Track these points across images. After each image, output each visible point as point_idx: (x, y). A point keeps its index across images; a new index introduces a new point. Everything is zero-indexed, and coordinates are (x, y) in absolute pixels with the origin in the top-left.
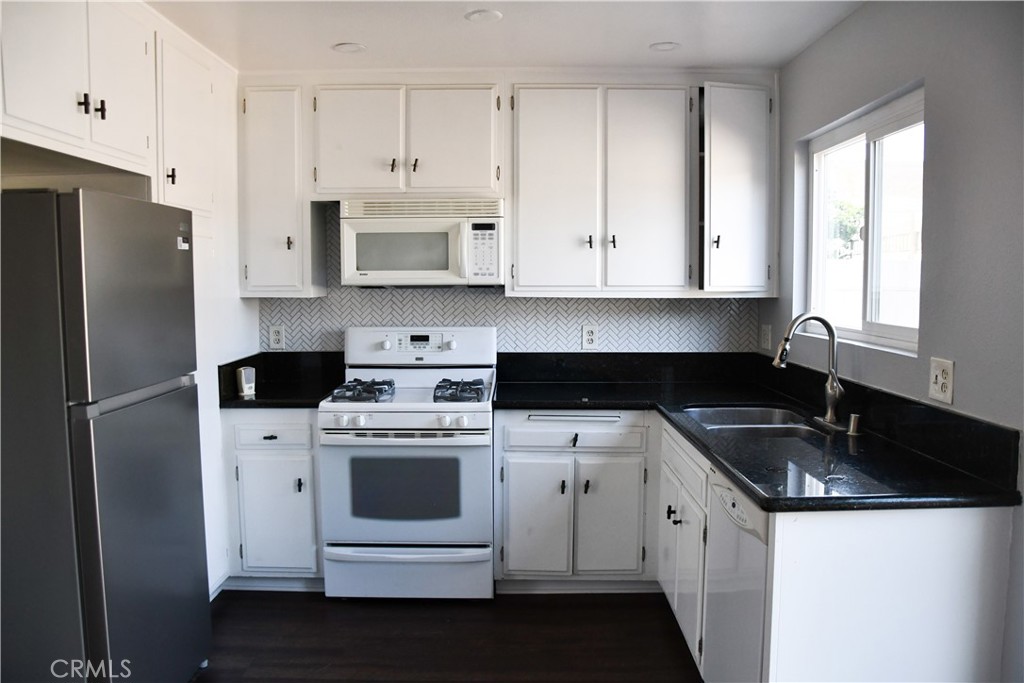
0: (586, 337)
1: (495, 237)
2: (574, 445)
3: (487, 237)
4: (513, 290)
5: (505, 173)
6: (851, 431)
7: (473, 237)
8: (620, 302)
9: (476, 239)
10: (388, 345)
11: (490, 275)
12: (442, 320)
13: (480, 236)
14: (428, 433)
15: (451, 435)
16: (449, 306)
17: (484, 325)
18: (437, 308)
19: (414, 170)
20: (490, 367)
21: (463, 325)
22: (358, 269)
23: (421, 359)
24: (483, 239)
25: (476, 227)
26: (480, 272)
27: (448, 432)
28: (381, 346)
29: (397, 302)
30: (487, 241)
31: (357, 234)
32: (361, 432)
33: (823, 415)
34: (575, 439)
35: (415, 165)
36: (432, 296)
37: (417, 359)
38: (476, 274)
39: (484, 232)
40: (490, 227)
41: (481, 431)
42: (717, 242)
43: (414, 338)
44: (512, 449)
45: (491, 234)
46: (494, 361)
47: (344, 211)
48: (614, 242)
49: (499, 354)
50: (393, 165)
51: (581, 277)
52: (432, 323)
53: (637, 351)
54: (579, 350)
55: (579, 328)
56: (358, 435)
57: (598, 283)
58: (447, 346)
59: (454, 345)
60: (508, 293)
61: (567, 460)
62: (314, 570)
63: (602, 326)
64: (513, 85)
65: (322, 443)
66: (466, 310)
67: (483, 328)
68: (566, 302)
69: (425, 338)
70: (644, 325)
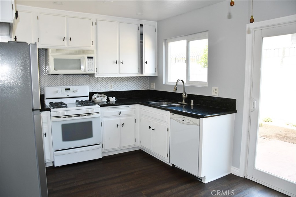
0: (110, 87)
1: (93, 60)
2: (120, 115)
3: (91, 60)
4: (97, 75)
5: (94, 43)
6: (192, 104)
7: (87, 60)
8: (118, 78)
9: (88, 61)
10: (59, 92)
11: (92, 71)
12: (72, 84)
13: (89, 60)
14: (83, 115)
15: (90, 115)
16: (74, 80)
17: (83, 85)
18: (70, 81)
19: (70, 41)
20: (87, 96)
21: (78, 85)
22: (54, 69)
23: (69, 95)
24: (90, 61)
25: (88, 58)
26: (90, 70)
27: (89, 114)
28: (57, 92)
29: (58, 79)
30: (91, 62)
31: (54, 59)
32: (64, 117)
33: (182, 101)
34: (120, 113)
35: (70, 39)
36: (69, 77)
37: (68, 95)
38: (88, 71)
39: (90, 59)
40: (92, 58)
41: (97, 113)
42: (146, 63)
43: (66, 89)
44: (105, 117)
45: (92, 60)
46: (88, 95)
47: (50, 51)
48: (122, 62)
49: (89, 93)
50: (64, 39)
51: (114, 71)
52: (69, 85)
53: (122, 90)
54: (108, 91)
55: (108, 85)
56: (63, 117)
57: (118, 73)
58: (76, 91)
59: (78, 91)
60: (95, 76)
61: (118, 119)
62: (50, 159)
63: (114, 84)
64: (96, 19)
65: (53, 121)
66: (79, 81)
67: (83, 86)
68: (105, 78)
69: (69, 89)
70: (124, 84)
